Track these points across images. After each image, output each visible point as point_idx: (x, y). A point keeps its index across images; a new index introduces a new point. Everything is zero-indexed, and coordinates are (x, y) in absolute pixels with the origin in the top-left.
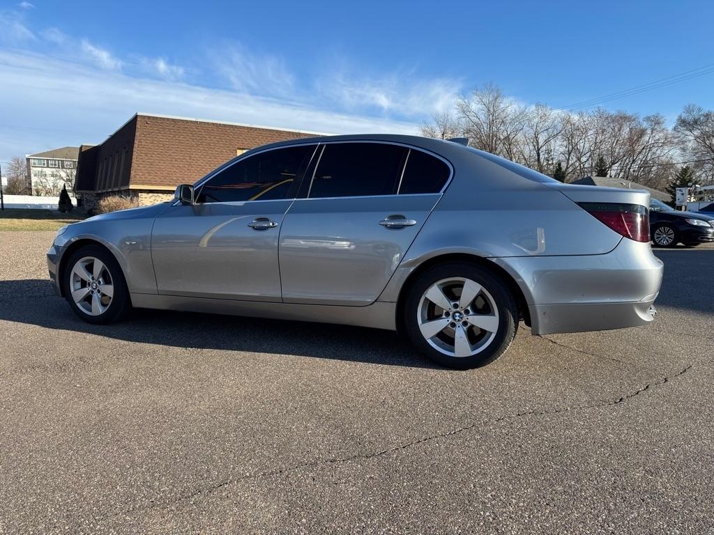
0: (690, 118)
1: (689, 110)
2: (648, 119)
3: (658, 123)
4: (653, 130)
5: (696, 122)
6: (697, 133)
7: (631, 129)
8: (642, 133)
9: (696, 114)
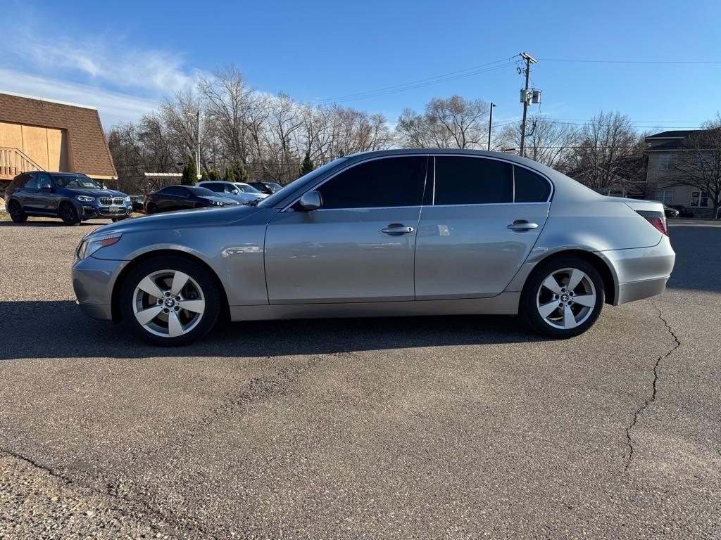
0: (407, 120)
1: (407, 113)
2: (374, 118)
3: (380, 122)
4: (377, 127)
5: (412, 123)
6: (412, 132)
7: (362, 126)
8: (369, 130)
9: (411, 117)
